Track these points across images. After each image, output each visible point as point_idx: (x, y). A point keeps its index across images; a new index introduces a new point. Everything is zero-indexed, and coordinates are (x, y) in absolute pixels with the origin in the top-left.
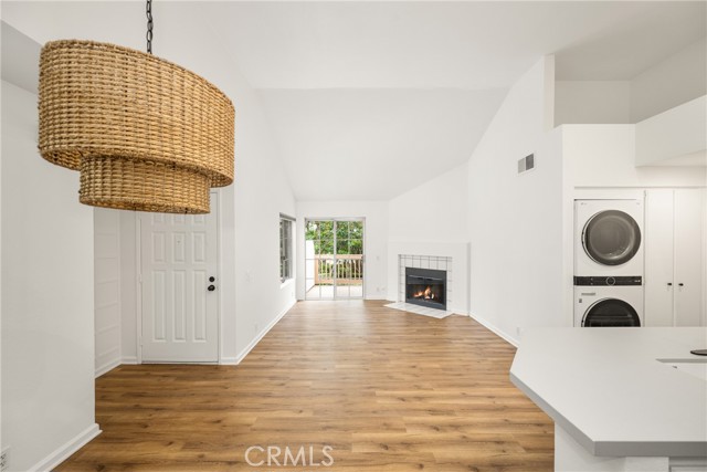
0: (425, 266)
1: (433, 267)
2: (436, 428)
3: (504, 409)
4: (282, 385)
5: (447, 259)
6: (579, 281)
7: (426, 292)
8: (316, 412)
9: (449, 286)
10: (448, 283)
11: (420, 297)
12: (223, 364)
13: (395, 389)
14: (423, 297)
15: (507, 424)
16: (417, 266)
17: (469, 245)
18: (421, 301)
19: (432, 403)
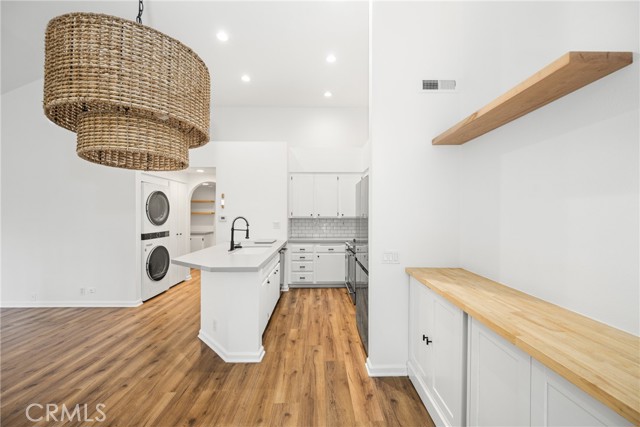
6: (144, 237)
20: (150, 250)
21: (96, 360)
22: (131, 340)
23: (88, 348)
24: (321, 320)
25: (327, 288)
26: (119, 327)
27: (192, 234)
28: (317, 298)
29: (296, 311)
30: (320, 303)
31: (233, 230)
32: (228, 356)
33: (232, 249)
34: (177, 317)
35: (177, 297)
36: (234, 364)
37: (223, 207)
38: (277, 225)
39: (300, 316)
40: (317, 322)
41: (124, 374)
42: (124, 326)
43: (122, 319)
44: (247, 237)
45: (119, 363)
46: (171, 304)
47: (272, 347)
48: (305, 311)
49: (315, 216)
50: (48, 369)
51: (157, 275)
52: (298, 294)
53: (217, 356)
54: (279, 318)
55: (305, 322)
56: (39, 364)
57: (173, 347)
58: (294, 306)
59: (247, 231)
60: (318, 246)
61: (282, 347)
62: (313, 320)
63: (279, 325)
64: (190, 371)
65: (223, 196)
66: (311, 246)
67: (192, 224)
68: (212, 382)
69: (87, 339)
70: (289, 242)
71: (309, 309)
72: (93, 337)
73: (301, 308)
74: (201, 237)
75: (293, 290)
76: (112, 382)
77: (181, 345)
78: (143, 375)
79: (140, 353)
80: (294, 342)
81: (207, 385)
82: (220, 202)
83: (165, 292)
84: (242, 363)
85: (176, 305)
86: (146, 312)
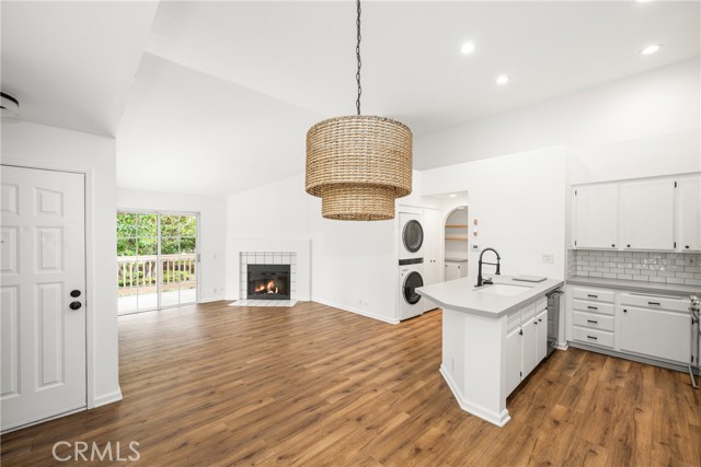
0: (269, 262)
1: (277, 262)
2: (363, 370)
3: (384, 348)
4: (213, 393)
5: (291, 255)
6: (402, 263)
7: (270, 285)
8: (274, 396)
9: (293, 278)
10: (292, 276)
11: (262, 292)
12: (96, 406)
13: (315, 360)
14: (265, 291)
15: (392, 354)
16: (260, 262)
17: (311, 242)
18: (264, 295)
19: (348, 359)
20: (406, 274)
21: (361, 360)
22: (386, 353)
23: (359, 349)
24: (616, 411)
25: (644, 365)
26: (381, 338)
27: (446, 261)
28: (617, 375)
29: (571, 382)
30: (622, 384)
31: (480, 263)
32: (467, 404)
33: (479, 284)
34: (426, 343)
35: (428, 323)
36: (470, 415)
37: (475, 234)
38: (548, 259)
39: (577, 392)
40: (606, 410)
41: (377, 380)
42: (383, 339)
43: (382, 333)
44: (498, 273)
45: (375, 369)
46: (421, 329)
47: (522, 416)
48: (589, 387)
49: (622, 247)
50: (337, 355)
51: (413, 299)
52: (581, 359)
53: (453, 397)
54: (542, 382)
55: (583, 403)
56: (332, 351)
57: (417, 372)
58: (571, 374)
59: (498, 265)
60: (625, 295)
61: (536, 422)
62: (600, 403)
63: (539, 392)
64: (425, 401)
65: (476, 222)
66: (610, 293)
67: (446, 250)
68: (443, 423)
69: (359, 342)
70: (568, 282)
71: (597, 387)
72: (364, 340)
73: (583, 380)
74: (457, 265)
75: (575, 351)
76: (368, 383)
77: (423, 372)
78: (389, 388)
79: (390, 367)
80: (557, 423)
81: (438, 423)
82: (471, 228)
83: (419, 316)
84: (479, 419)
85: (426, 331)
86: (401, 331)
